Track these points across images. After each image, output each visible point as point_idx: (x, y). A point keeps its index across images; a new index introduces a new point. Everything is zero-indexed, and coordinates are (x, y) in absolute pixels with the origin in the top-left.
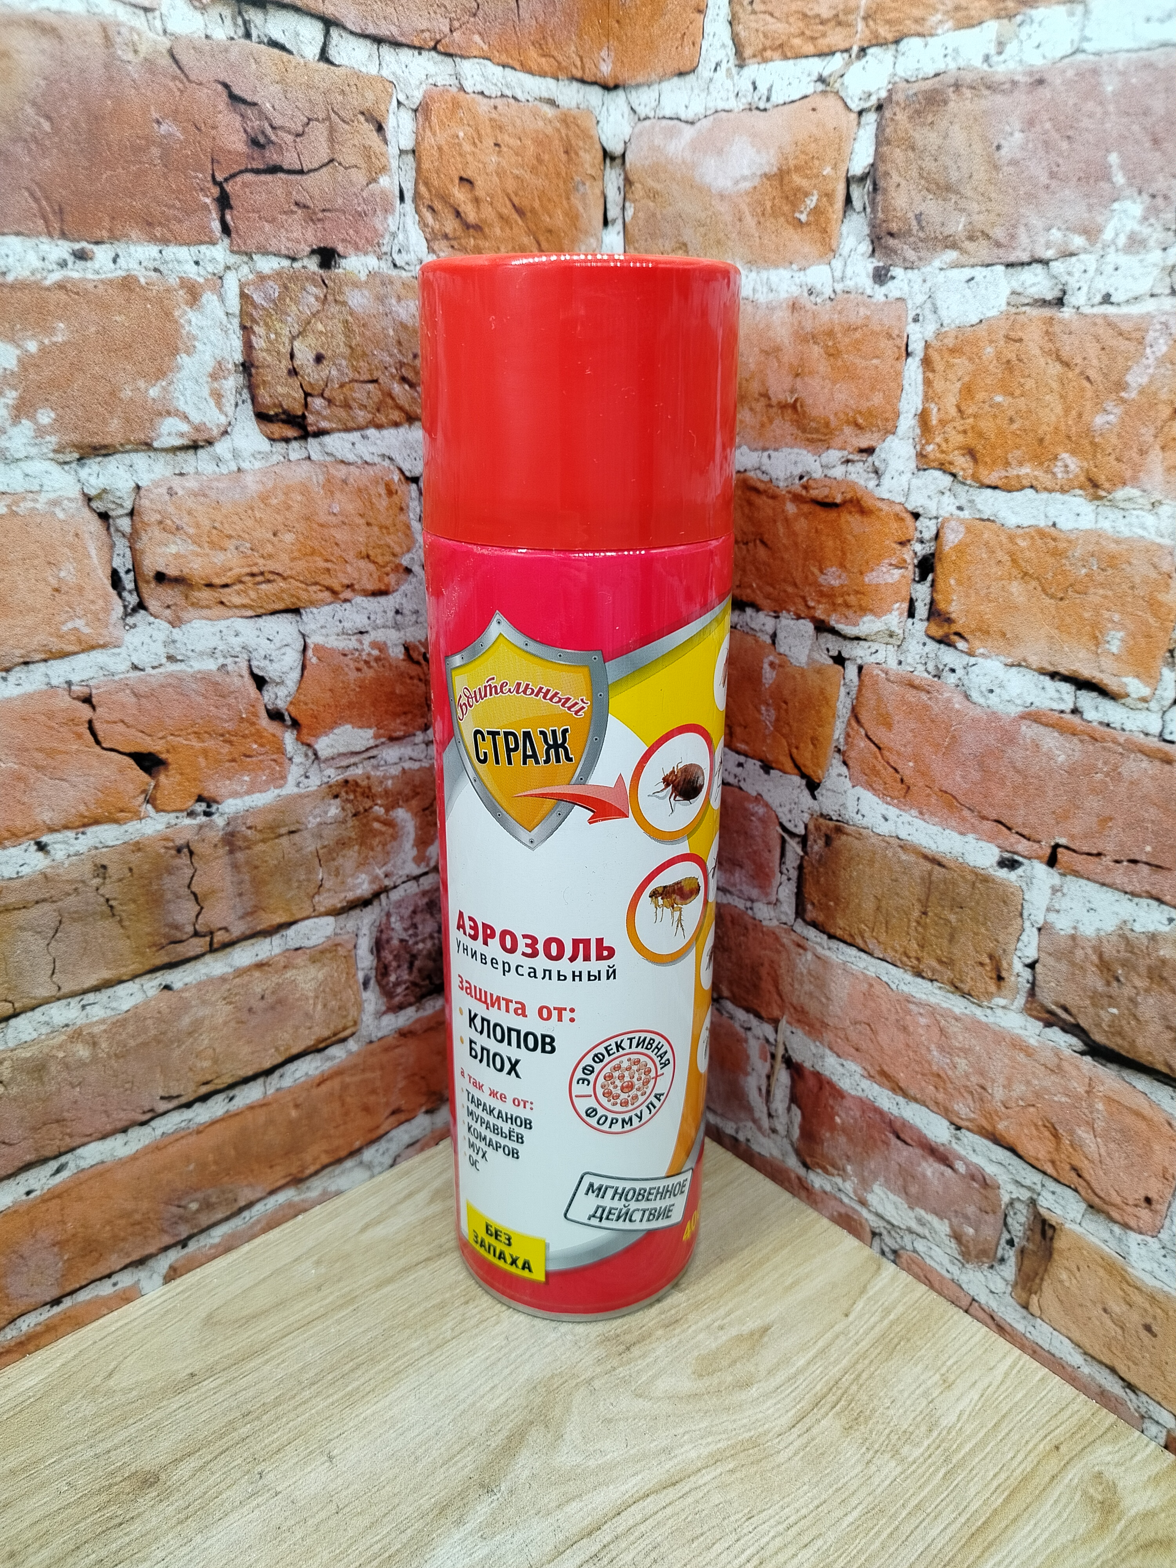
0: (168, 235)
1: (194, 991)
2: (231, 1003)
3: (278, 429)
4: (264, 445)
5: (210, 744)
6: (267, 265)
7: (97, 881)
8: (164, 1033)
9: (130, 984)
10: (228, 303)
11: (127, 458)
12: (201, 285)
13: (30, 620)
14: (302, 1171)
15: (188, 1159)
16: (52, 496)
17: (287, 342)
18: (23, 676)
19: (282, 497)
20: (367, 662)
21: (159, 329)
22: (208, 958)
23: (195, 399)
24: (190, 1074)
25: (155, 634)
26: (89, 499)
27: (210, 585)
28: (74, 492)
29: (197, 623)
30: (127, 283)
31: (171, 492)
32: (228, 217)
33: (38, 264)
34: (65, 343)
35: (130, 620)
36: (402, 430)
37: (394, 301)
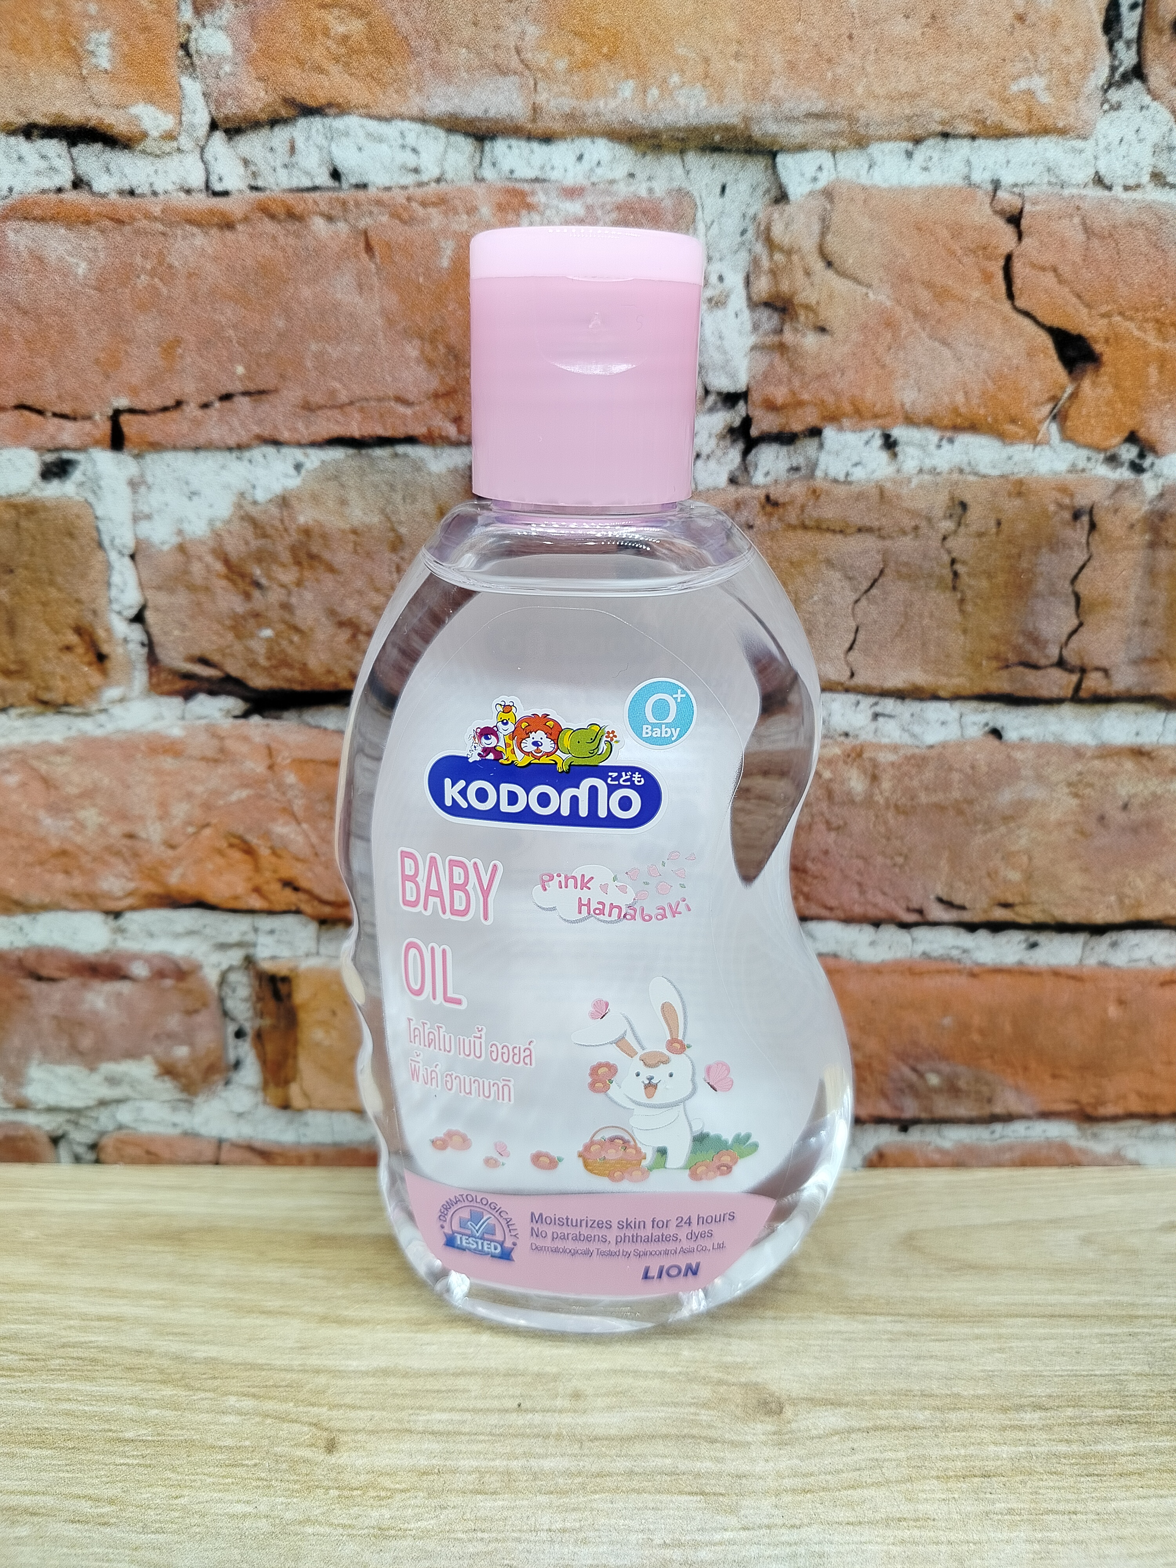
1: (1030, 754)
2: (1076, 795)
7: (947, 525)
8: (971, 802)
9: (945, 706)
13: (969, 63)
14: (1095, 1106)
15: (946, 1007)
18: (936, 156)
22: (1067, 710)
24: (987, 882)
25: (1146, 128)
35: (1114, 95)
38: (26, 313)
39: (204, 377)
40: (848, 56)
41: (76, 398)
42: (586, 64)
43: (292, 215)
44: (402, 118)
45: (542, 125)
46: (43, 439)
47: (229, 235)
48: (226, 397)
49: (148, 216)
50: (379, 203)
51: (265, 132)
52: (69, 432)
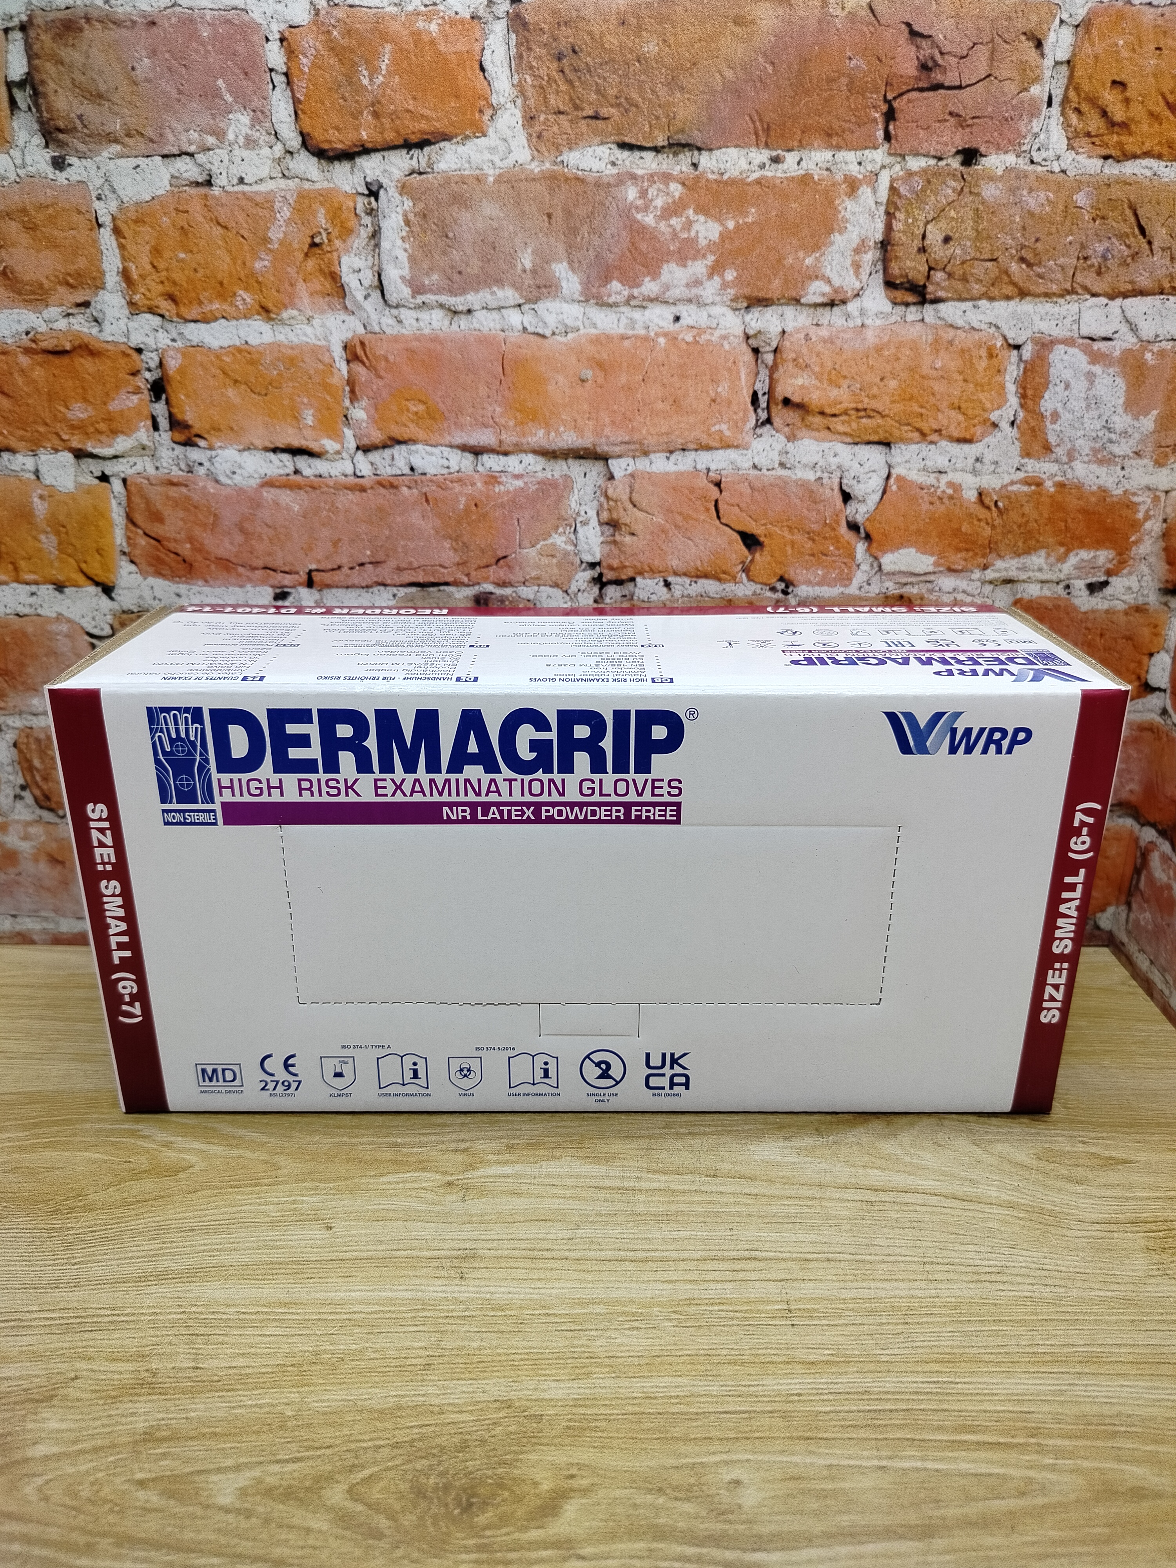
0: (842, 143)
3: (899, 295)
4: (887, 307)
5: (798, 537)
6: (916, 164)
10: (878, 194)
11: (779, 310)
12: (860, 180)
13: (692, 419)
16: (723, 332)
17: (922, 225)
18: (680, 458)
19: (893, 350)
20: (940, 499)
21: (821, 214)
23: (839, 267)
25: (774, 444)
26: (748, 337)
27: (822, 413)
28: (739, 331)
29: (806, 441)
30: (805, 180)
31: (807, 337)
32: (891, 127)
33: (746, 167)
34: (753, 223)
35: (759, 431)
36: (1012, 303)
37: (1025, 192)
38: (269, 527)
39: (351, 556)
40: (638, 418)
41: (292, 564)
42: (522, 423)
43: (392, 486)
44: (442, 445)
45: (504, 448)
46: (276, 583)
47: (364, 494)
48: (362, 565)
49: (327, 486)
50: (431, 481)
51: (380, 451)
52: (287, 580)
